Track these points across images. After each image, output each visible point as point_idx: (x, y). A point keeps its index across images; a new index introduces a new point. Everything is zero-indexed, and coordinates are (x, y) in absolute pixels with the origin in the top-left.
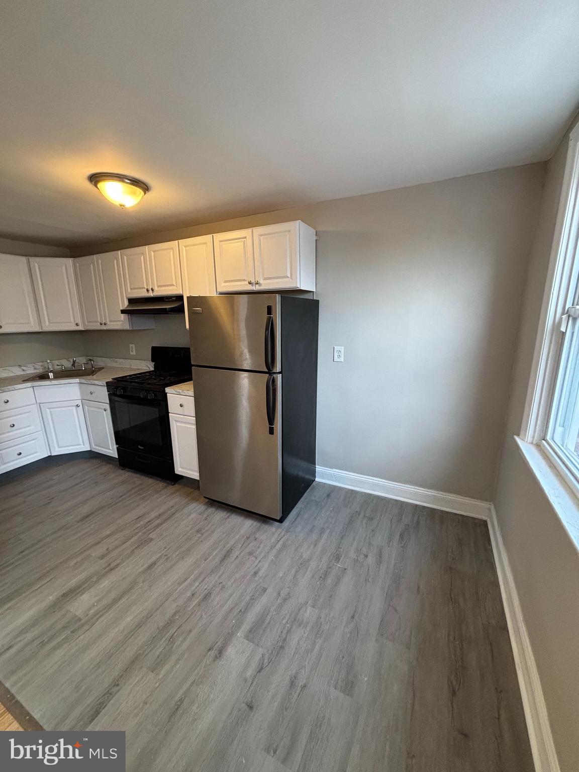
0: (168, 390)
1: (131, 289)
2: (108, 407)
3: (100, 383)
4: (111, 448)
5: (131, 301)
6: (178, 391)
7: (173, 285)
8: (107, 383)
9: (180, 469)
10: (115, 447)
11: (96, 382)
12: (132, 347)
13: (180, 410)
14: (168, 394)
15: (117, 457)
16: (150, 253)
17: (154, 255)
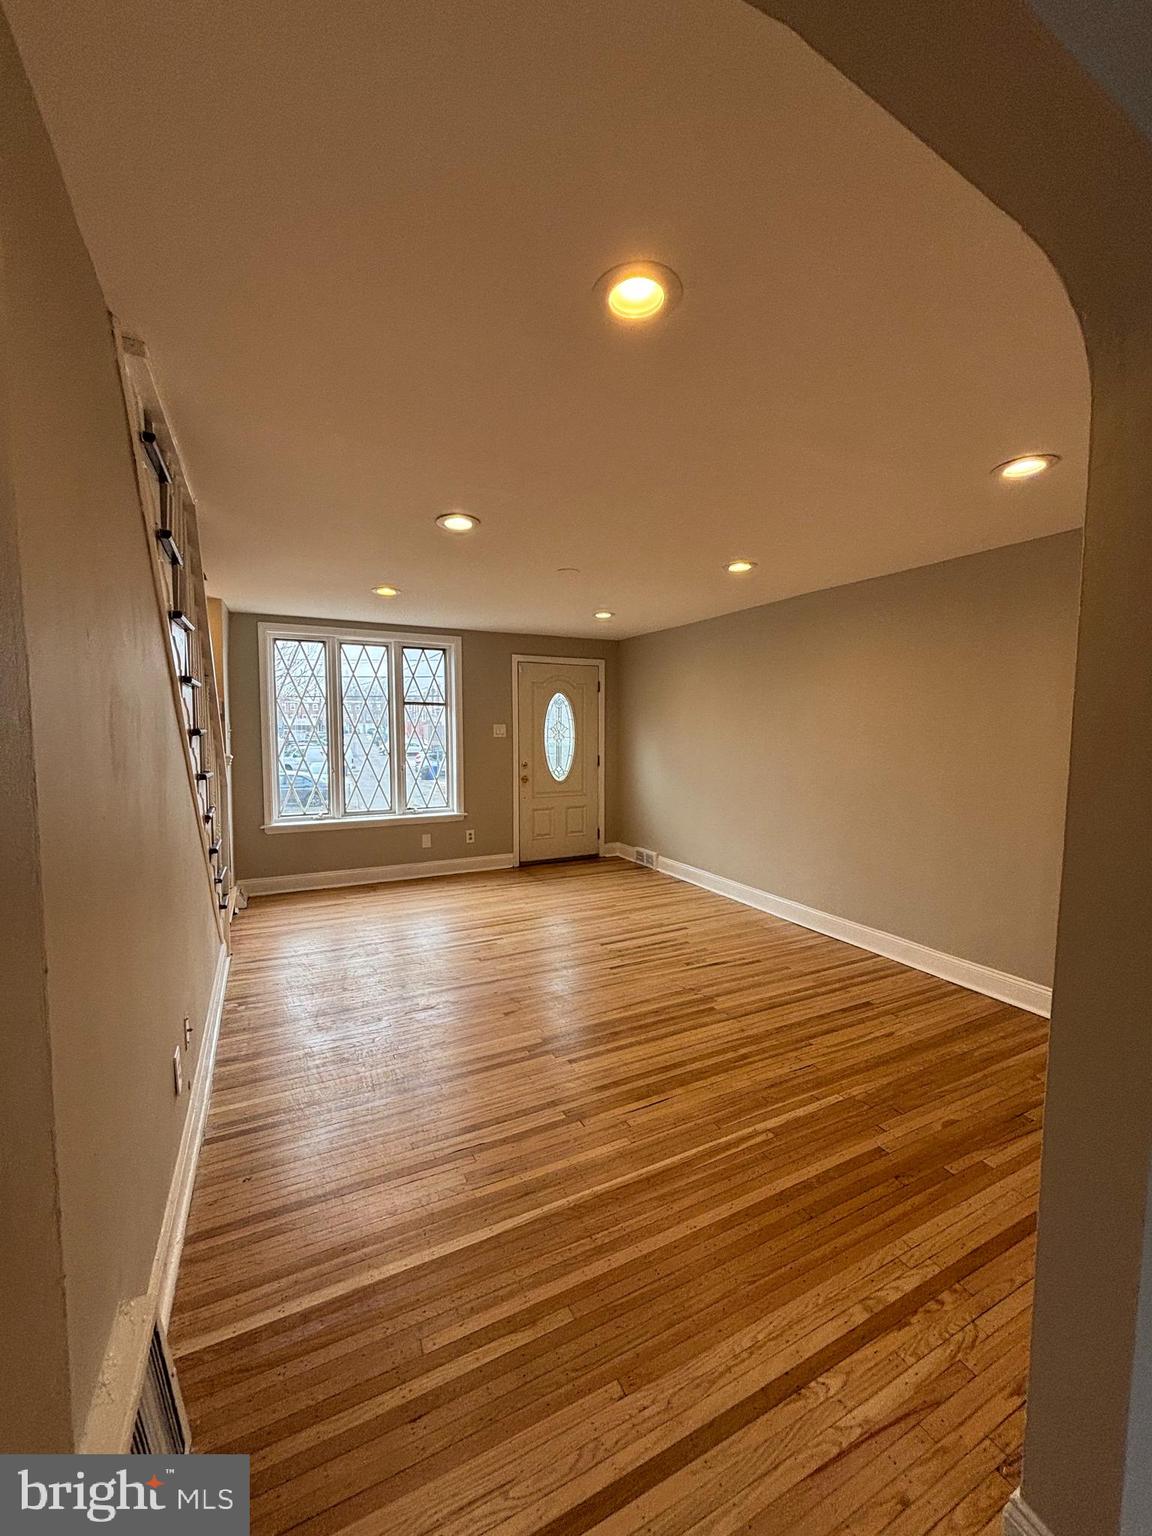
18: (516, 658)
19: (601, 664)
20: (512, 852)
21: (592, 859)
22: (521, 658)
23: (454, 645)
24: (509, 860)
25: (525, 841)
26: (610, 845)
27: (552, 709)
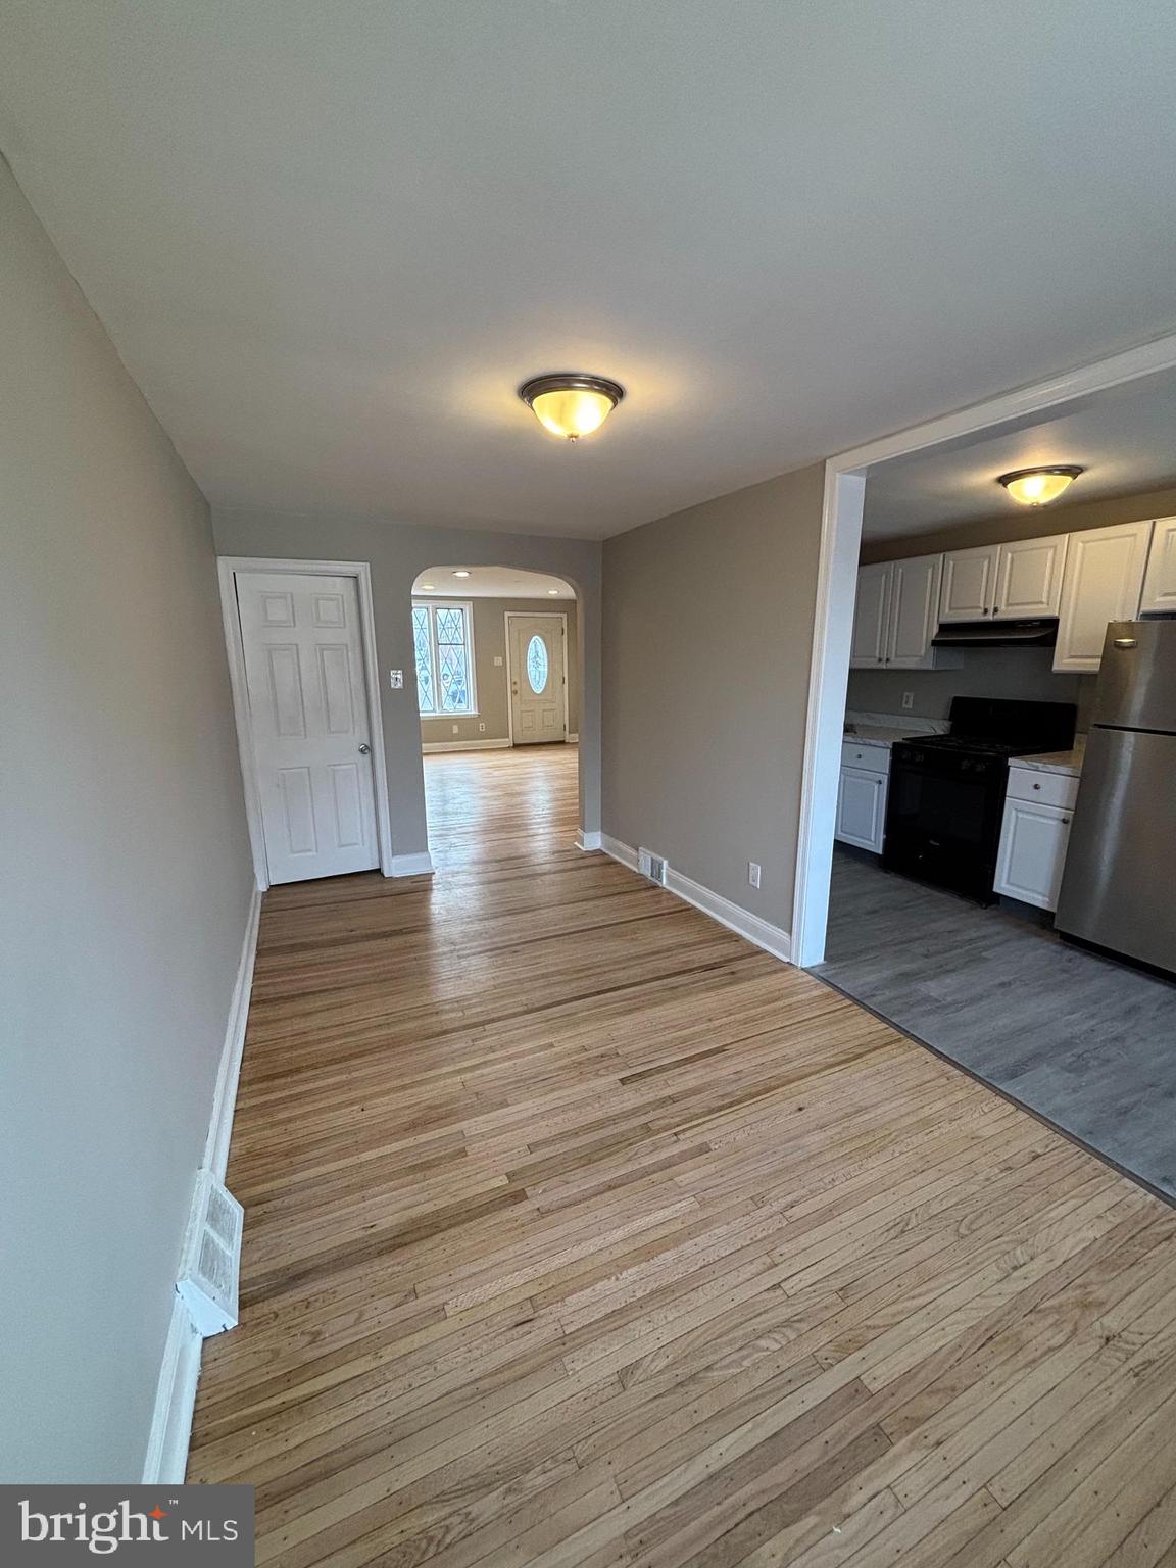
0: (1011, 761)
1: (951, 609)
2: (885, 779)
3: (881, 743)
4: (873, 839)
5: (944, 628)
6: (1035, 763)
7: (1042, 603)
8: (894, 744)
9: (1004, 885)
10: (882, 837)
11: (873, 742)
12: (908, 697)
13: (1033, 794)
14: (1011, 768)
15: (880, 852)
16: (1007, 555)
17: (1012, 558)
18: (507, 614)
19: (564, 616)
20: (508, 737)
21: (562, 743)
22: (511, 614)
23: (468, 607)
24: (509, 742)
25: (516, 731)
26: (572, 735)
27: (531, 645)
